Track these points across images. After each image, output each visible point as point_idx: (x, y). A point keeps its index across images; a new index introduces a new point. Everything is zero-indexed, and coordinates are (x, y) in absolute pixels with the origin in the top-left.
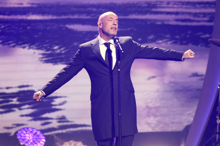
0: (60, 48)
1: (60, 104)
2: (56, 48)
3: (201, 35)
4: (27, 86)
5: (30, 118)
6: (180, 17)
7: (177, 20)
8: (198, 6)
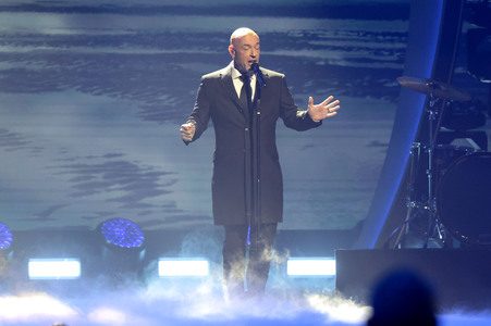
0: (169, 98)
1: (168, 185)
2: (163, 97)
3: (386, 82)
4: (120, 155)
5: (122, 204)
6: (353, 54)
7: (349, 60)
8: (381, 38)
